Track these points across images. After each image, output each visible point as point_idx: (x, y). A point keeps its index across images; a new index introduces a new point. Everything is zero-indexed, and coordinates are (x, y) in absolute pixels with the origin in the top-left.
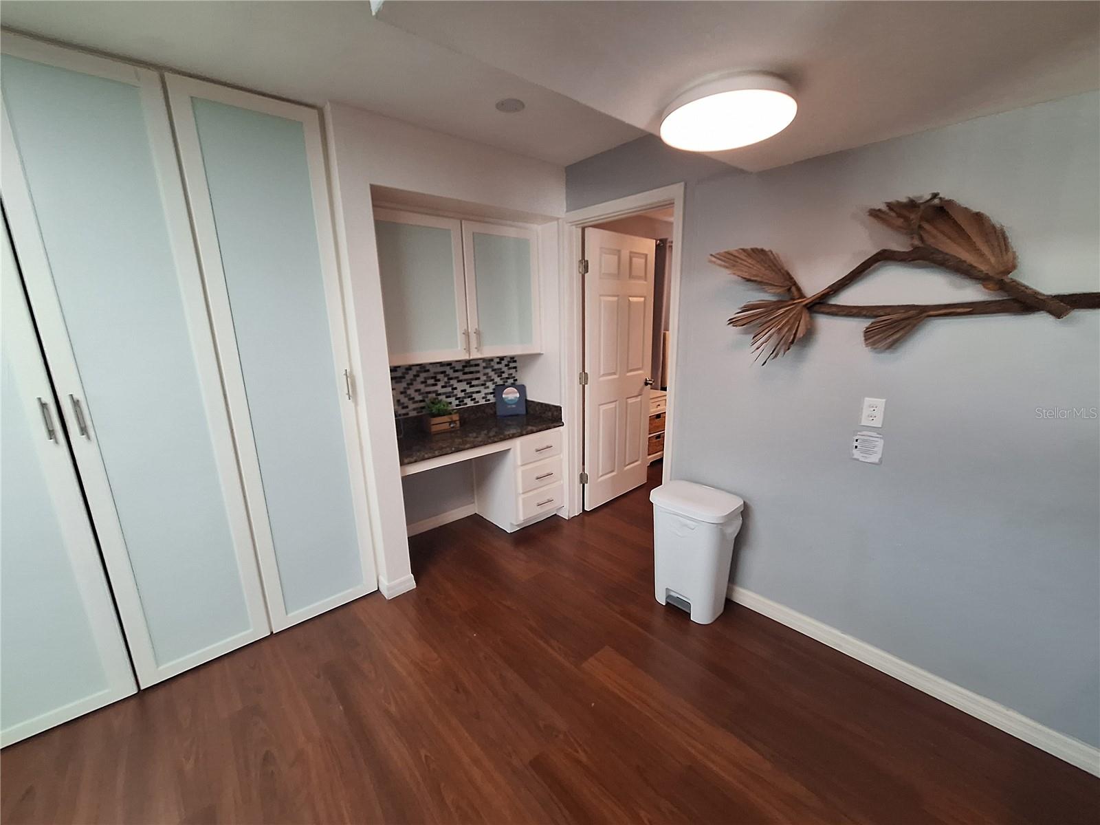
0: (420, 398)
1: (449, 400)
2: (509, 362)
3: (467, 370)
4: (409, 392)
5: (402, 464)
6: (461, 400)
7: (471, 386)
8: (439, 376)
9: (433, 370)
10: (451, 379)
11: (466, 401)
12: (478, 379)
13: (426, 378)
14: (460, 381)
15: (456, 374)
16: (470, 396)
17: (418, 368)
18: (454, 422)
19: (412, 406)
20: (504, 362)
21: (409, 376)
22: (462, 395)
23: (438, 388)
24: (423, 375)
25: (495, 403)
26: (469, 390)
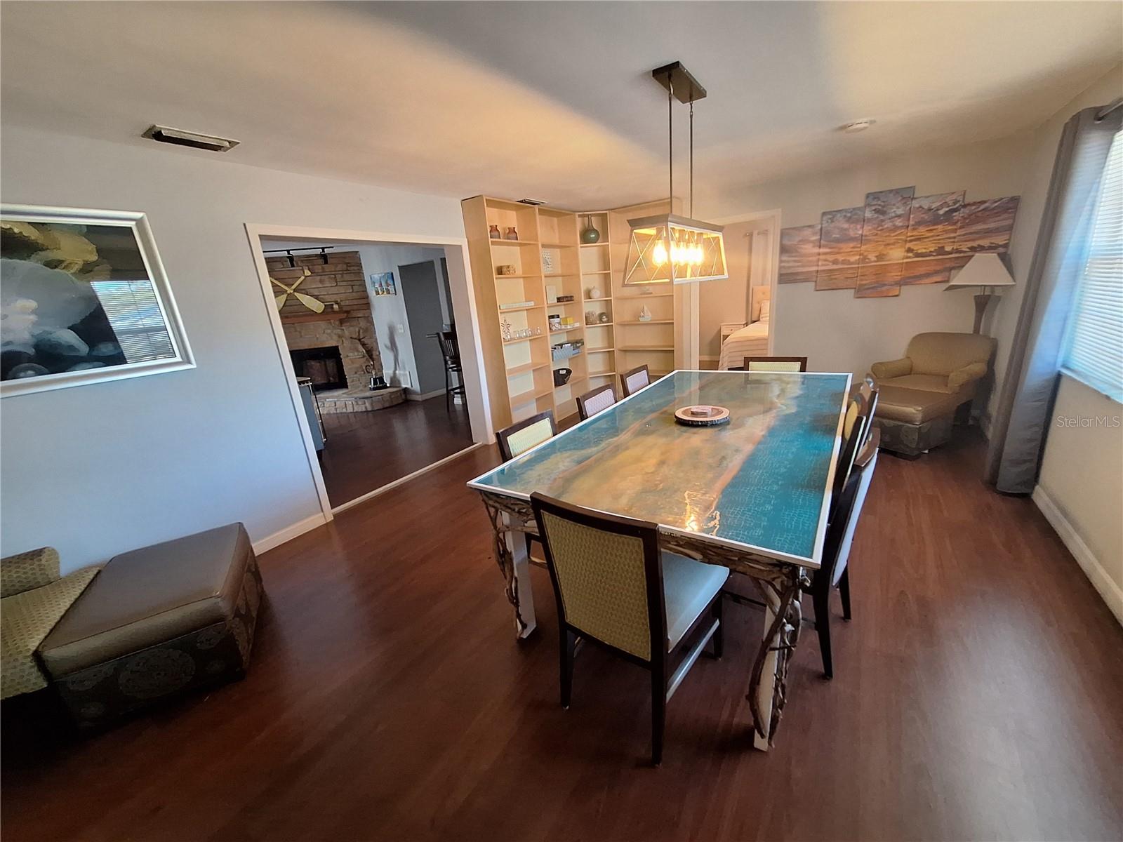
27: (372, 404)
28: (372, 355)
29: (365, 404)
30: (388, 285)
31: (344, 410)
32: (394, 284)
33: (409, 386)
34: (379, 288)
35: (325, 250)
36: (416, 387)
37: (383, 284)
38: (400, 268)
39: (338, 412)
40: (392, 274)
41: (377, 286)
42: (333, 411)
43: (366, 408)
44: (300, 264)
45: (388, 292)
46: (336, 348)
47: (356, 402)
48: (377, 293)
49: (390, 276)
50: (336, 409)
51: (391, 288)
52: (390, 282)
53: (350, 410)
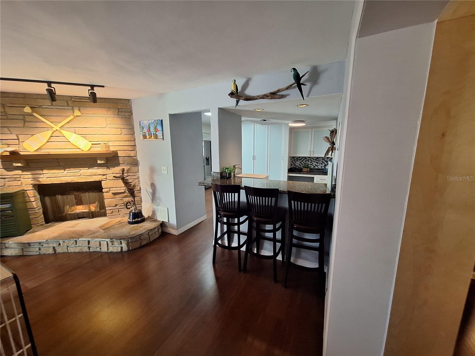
0: (304, 164)
1: (311, 166)
2: (330, 159)
3: (317, 160)
4: (302, 163)
5: (288, 173)
6: (314, 167)
7: (318, 164)
8: (309, 160)
9: (308, 159)
10: (312, 161)
11: (315, 167)
12: (320, 162)
13: (306, 160)
14: (314, 162)
15: (314, 160)
16: (317, 166)
17: (304, 158)
18: (308, 170)
19: (302, 166)
20: (329, 159)
21: (302, 159)
22: (315, 165)
23: (309, 163)
24: (305, 160)
25: (323, 169)
26: (317, 164)
27: (128, 245)
28: (134, 192)
29: (121, 244)
30: (156, 130)
31: (98, 250)
32: (163, 131)
33: (166, 220)
34: (147, 133)
35: (95, 88)
36: (173, 221)
37: (152, 130)
38: (171, 115)
39: (91, 250)
40: (162, 121)
41: (145, 130)
42: (86, 249)
43: (122, 248)
44: (70, 104)
45: (156, 137)
46: (100, 182)
47: (112, 242)
48: (145, 137)
49: (160, 122)
50: (89, 248)
51: (159, 134)
52: (159, 128)
53: (104, 249)
